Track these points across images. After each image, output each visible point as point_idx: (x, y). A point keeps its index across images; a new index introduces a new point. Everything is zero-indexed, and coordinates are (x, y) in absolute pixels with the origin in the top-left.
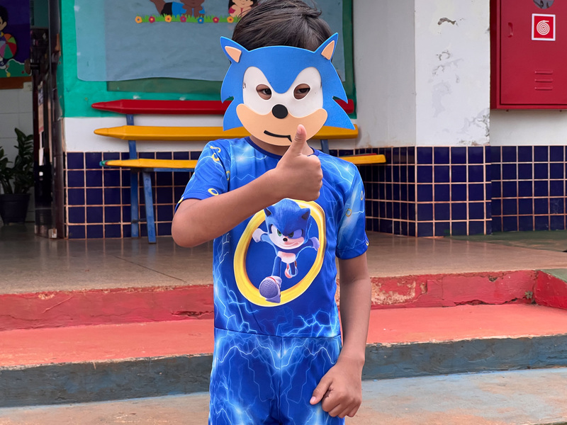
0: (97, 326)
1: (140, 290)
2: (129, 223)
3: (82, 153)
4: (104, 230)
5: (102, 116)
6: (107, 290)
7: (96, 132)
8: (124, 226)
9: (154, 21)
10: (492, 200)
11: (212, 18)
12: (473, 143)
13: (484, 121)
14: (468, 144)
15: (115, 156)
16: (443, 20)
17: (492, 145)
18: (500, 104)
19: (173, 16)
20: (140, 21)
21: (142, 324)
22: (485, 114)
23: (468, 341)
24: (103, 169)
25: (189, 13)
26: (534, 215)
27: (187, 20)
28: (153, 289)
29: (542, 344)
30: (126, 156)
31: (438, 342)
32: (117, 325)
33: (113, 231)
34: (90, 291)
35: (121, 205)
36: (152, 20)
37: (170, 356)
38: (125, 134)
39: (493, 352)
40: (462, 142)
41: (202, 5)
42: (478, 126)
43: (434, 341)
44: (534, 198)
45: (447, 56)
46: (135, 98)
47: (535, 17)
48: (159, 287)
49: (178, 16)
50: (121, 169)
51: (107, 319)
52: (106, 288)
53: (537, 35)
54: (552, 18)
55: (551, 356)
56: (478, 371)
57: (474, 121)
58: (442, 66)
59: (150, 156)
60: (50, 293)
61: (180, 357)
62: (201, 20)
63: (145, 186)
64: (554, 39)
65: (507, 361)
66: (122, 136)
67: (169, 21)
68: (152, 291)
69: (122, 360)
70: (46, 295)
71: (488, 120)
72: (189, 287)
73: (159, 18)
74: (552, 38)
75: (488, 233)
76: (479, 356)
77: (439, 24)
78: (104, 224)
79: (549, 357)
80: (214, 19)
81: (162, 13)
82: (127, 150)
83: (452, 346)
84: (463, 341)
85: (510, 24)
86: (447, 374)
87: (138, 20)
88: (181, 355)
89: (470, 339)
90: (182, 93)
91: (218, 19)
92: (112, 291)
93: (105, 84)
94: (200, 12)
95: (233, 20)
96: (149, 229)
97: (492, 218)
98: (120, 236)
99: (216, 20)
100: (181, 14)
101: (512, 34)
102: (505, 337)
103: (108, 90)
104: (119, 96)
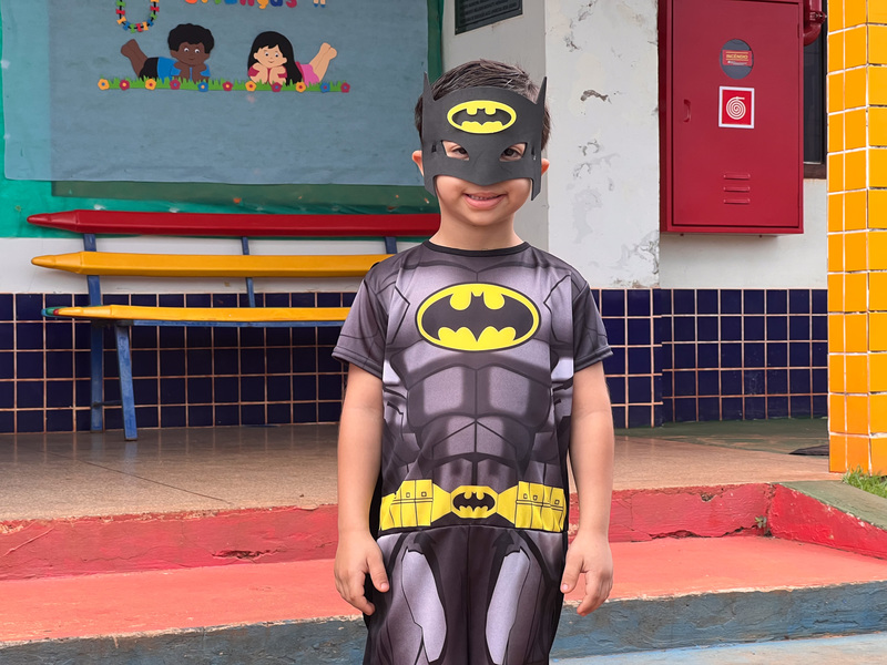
0: (93, 577)
1: (161, 517)
2: (88, 408)
3: (11, 295)
4: (45, 419)
5: (45, 237)
6: (108, 518)
7: (36, 261)
8: (77, 411)
9: (128, 87)
10: (664, 373)
11: (223, 82)
12: (635, 284)
13: (650, 250)
14: (627, 286)
15: (64, 300)
16: (588, 93)
17: (663, 288)
18: (673, 225)
19: (159, 80)
20: (107, 86)
21: (165, 573)
22: (652, 240)
23: (696, 596)
24: (44, 321)
25: (185, 75)
26: (721, 397)
27: (182, 86)
28: (182, 515)
29: (806, 601)
30: (83, 301)
31: (651, 598)
32: (125, 575)
33: (60, 422)
34: (81, 519)
35: (74, 379)
36: (124, 86)
37: (236, 625)
38: (84, 266)
39: (734, 614)
40: (619, 281)
41: (206, 62)
42: (642, 257)
43: (645, 597)
44: (720, 369)
45: (594, 148)
46: (98, 208)
47: (724, 91)
48: (192, 513)
49: (167, 80)
50: (74, 321)
51: (107, 564)
52: (107, 515)
53: (727, 119)
54: (750, 93)
55: (821, 619)
56: (710, 643)
57: (636, 250)
58: (589, 165)
59: (121, 300)
60: (17, 523)
61: (251, 627)
62: (203, 87)
63: (120, 348)
64: (752, 126)
65: (753, 627)
66: (77, 269)
67: (152, 88)
68: (182, 518)
69: (159, 632)
70: (10, 526)
71: (658, 249)
72: (240, 511)
73: (135, 82)
74: (750, 124)
75: (657, 424)
76: (713, 620)
77: (583, 99)
78: (45, 409)
79: (817, 621)
80: (224, 85)
81: (142, 74)
82: (84, 291)
83: (672, 603)
84: (688, 596)
85: (686, 102)
86: (664, 648)
87: (104, 84)
88: (254, 623)
89: (699, 593)
90: (173, 201)
91: (231, 85)
92: (116, 518)
93: (50, 184)
94: (202, 74)
95: (255, 86)
96: (126, 417)
97: (664, 401)
98: (72, 430)
99: (228, 87)
100: (171, 76)
101: (689, 116)
102: (751, 590)
103: (54, 194)
104: (73, 204)
